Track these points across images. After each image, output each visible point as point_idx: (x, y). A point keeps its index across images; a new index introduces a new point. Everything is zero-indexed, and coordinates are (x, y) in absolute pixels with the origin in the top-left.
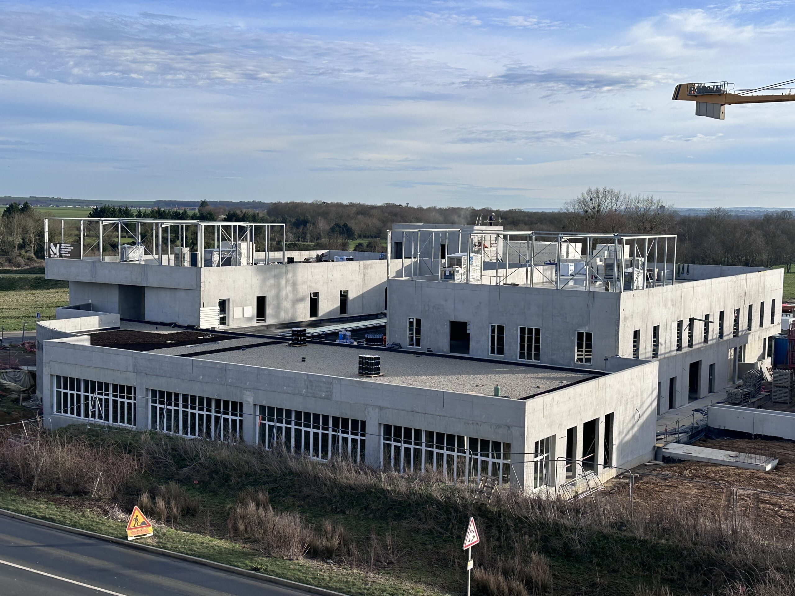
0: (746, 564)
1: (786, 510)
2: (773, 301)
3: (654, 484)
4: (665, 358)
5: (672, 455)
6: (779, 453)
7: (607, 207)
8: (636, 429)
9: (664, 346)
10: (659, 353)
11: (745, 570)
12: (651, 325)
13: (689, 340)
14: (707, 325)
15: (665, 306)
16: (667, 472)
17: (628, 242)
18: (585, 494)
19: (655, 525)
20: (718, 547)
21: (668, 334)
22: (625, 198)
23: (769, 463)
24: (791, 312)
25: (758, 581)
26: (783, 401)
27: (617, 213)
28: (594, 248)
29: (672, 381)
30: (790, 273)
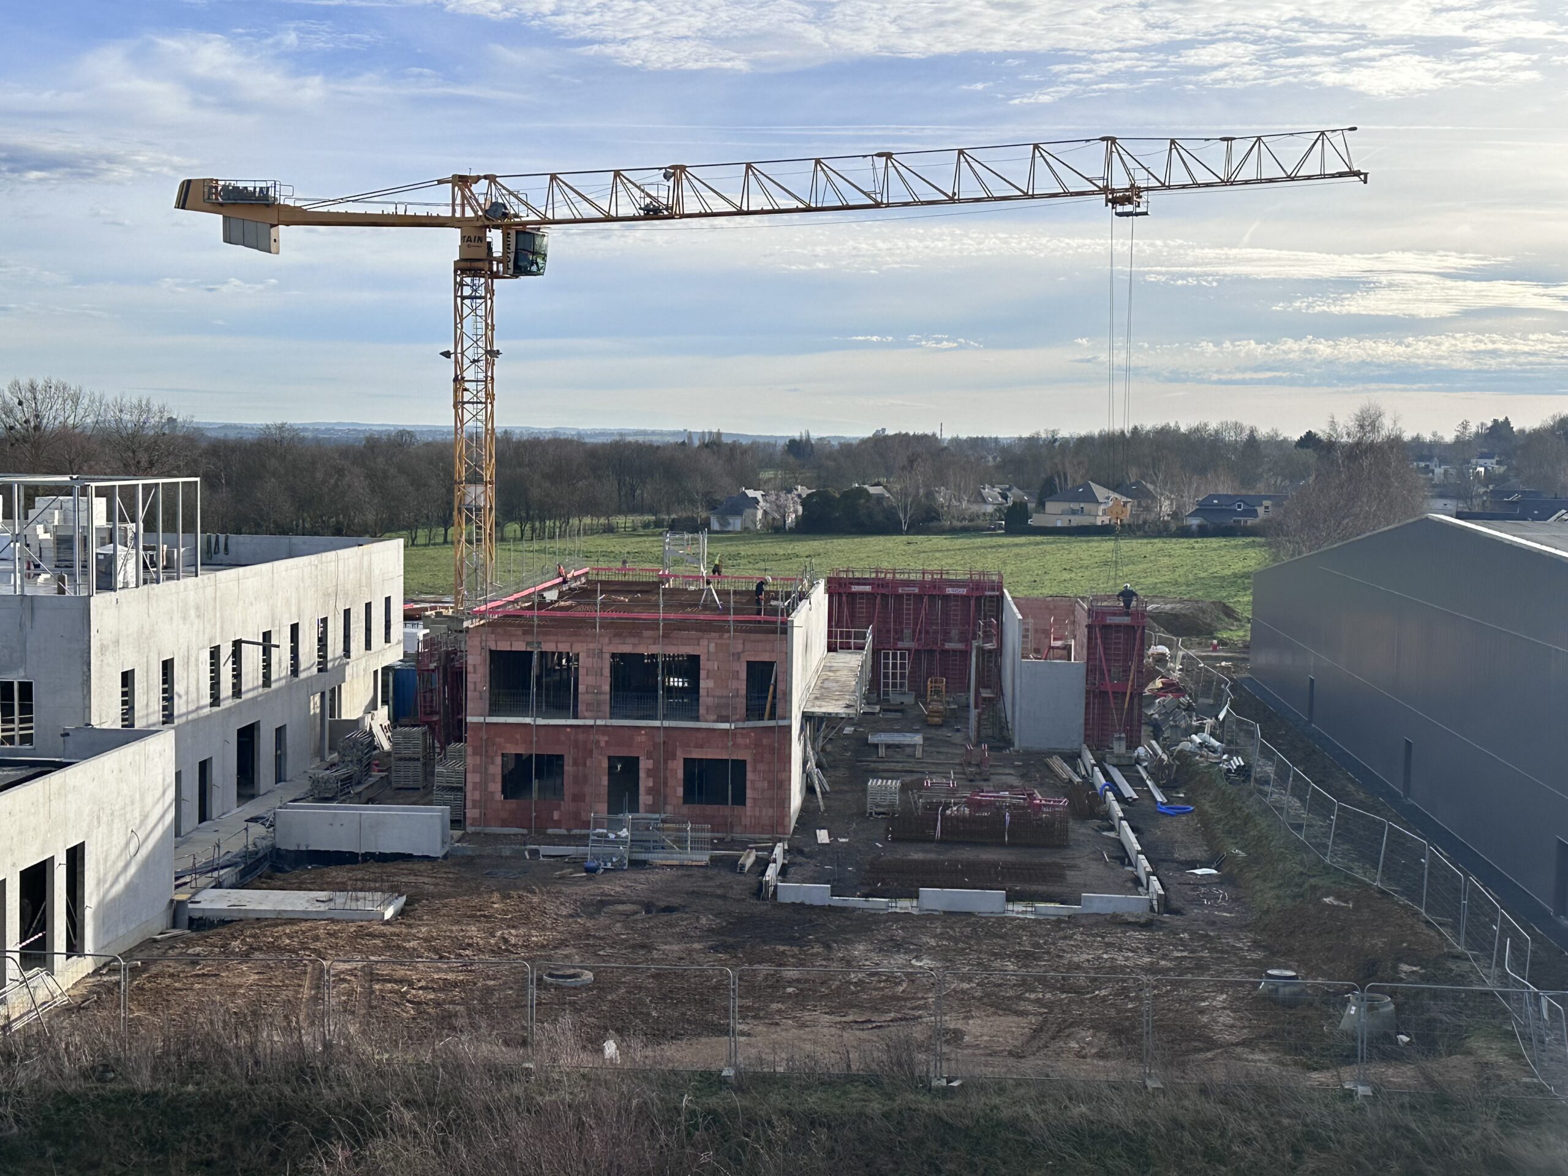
0: (350, 1104)
1: (420, 988)
2: (388, 600)
3: (172, 975)
4: (187, 722)
5: (207, 914)
6: (407, 884)
7: (55, 418)
8: (132, 870)
9: (184, 698)
10: (176, 713)
11: (348, 1117)
12: (156, 657)
13: (234, 684)
14: (267, 652)
15: (184, 619)
16: (198, 949)
17: (100, 492)
18: (26, 1018)
19: (173, 1059)
20: (297, 1080)
21: (191, 675)
22: (92, 401)
23: (390, 904)
24: (419, 619)
25: (373, 1132)
26: (411, 785)
27: (77, 431)
28: (29, 504)
29: (204, 767)
30: (417, 546)
